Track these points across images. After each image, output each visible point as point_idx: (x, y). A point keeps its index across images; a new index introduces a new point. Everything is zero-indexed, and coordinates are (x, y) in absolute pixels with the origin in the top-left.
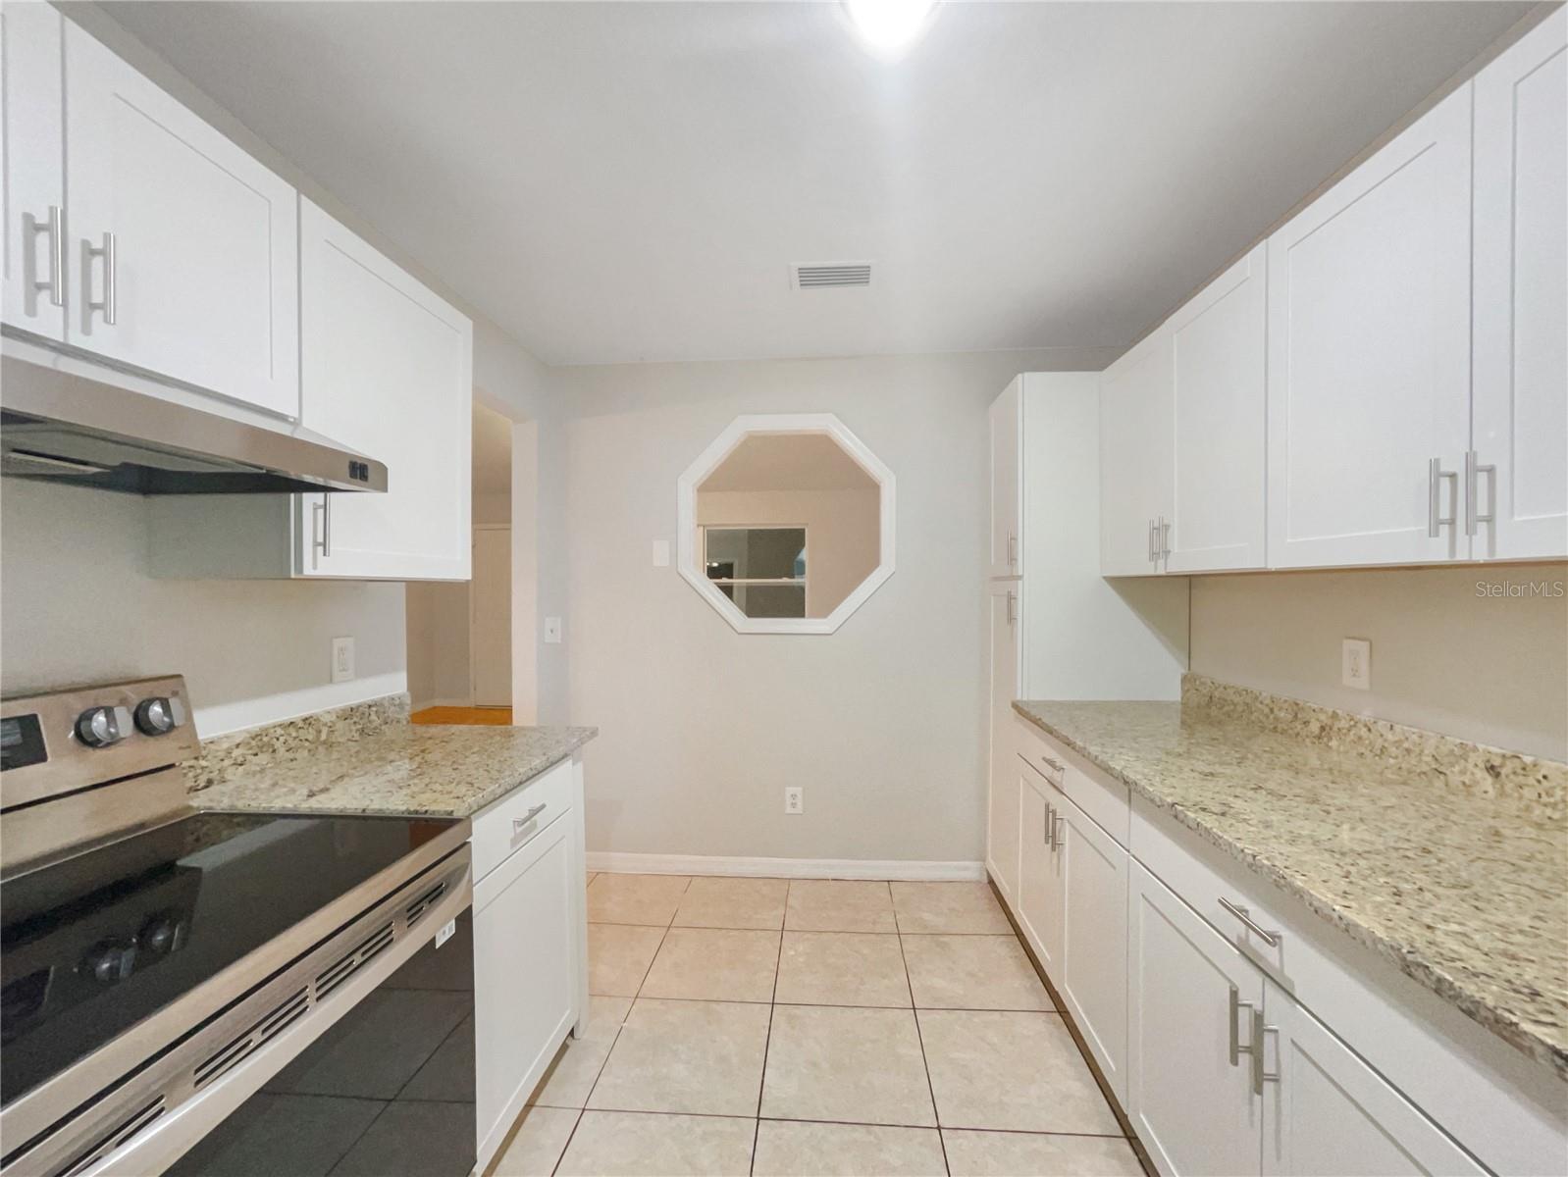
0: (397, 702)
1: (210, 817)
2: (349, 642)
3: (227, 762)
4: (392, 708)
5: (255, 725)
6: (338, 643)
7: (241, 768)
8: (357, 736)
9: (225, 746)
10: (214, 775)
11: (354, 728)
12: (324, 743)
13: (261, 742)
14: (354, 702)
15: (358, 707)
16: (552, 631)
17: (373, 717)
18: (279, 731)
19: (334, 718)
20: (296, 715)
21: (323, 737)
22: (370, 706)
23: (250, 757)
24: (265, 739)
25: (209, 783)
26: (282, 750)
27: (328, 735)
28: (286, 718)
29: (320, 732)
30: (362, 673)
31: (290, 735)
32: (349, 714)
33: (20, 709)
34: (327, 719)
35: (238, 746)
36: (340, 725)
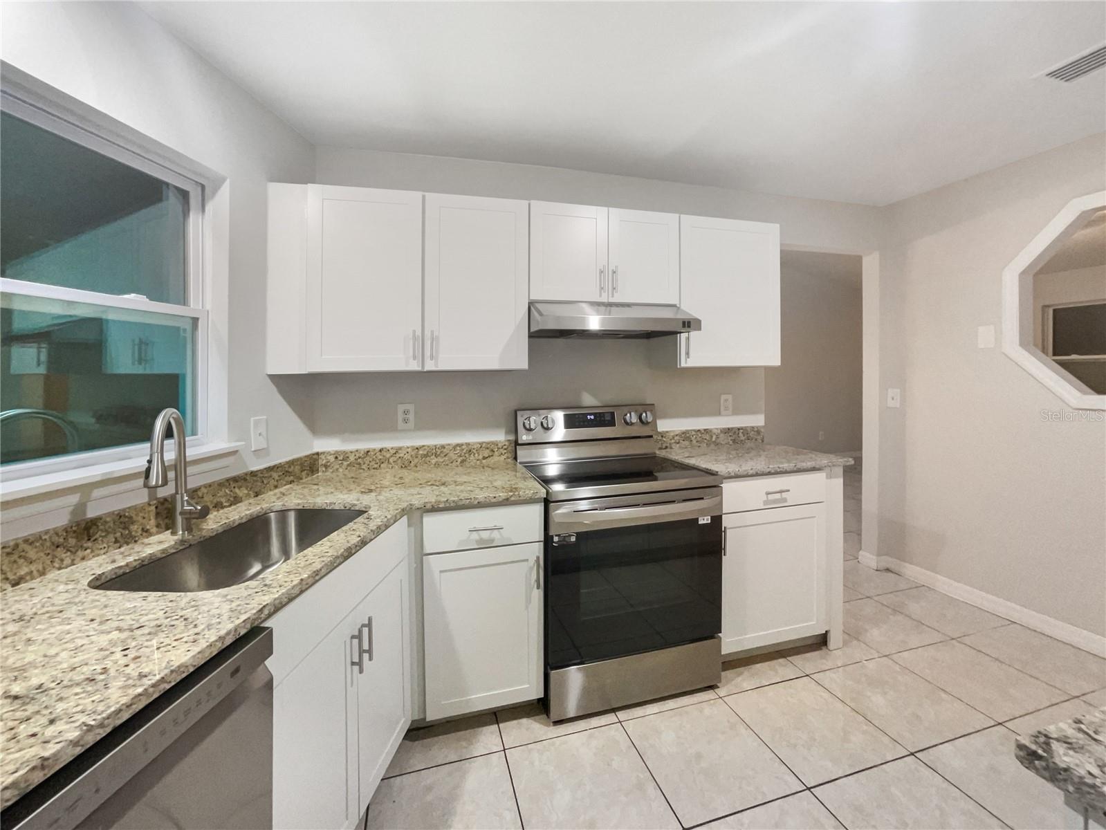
0: (756, 429)
1: (665, 460)
2: (730, 397)
3: (673, 441)
4: (753, 432)
5: (684, 428)
6: (723, 397)
7: (678, 445)
8: (731, 443)
9: (672, 434)
10: (668, 445)
11: (730, 438)
12: (715, 442)
13: (685, 435)
14: (730, 426)
15: (732, 428)
16: (893, 399)
17: (741, 434)
18: (693, 433)
19: (719, 431)
20: (701, 427)
21: (714, 439)
22: (739, 429)
23: (681, 441)
24: (688, 435)
25: (666, 447)
26: (694, 442)
27: (716, 439)
28: (698, 428)
29: (712, 437)
30: (736, 411)
31: (698, 435)
32: (727, 431)
33: (611, 410)
34: (715, 431)
35: (677, 435)
36: (722, 435)
